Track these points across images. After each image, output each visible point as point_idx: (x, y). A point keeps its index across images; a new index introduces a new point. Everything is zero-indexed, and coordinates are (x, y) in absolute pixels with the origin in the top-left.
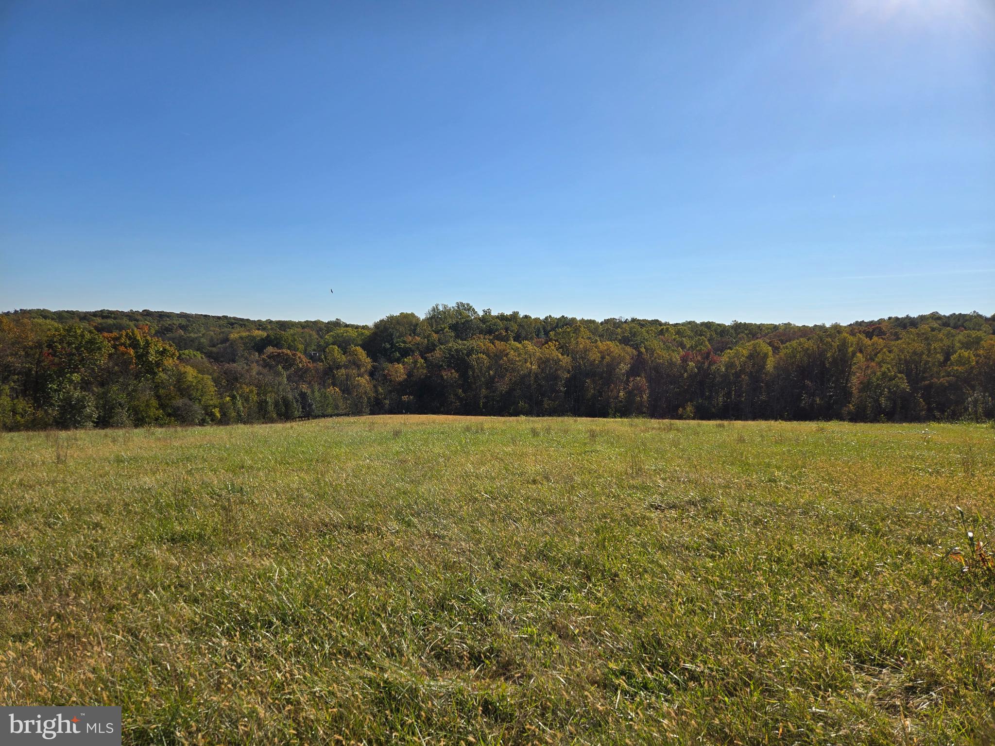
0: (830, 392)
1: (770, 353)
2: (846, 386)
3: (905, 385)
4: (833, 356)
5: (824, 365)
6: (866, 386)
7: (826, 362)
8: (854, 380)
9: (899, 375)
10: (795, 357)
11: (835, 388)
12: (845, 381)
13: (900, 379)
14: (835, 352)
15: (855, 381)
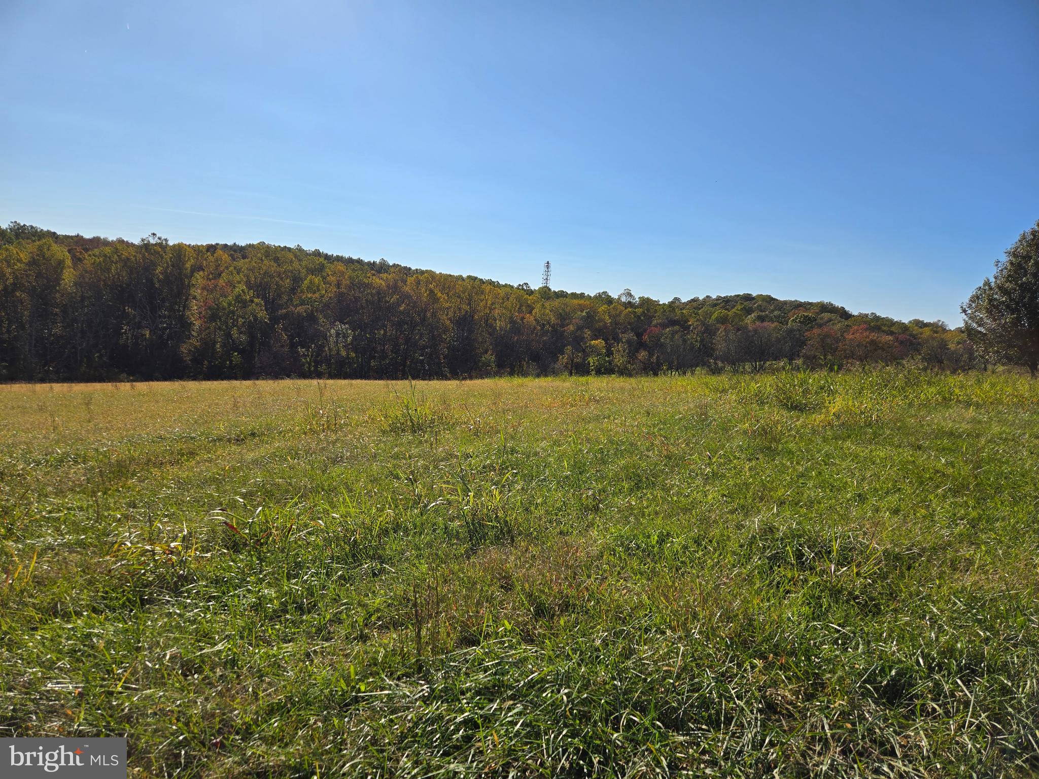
0: (162, 323)
1: (69, 262)
2: (183, 315)
3: (263, 315)
4: (164, 273)
5: (153, 284)
6: (213, 315)
7: (156, 280)
8: (194, 306)
9: (256, 300)
10: (109, 270)
11: (169, 317)
12: (181, 309)
13: (257, 304)
14: (168, 267)
15: (195, 310)
